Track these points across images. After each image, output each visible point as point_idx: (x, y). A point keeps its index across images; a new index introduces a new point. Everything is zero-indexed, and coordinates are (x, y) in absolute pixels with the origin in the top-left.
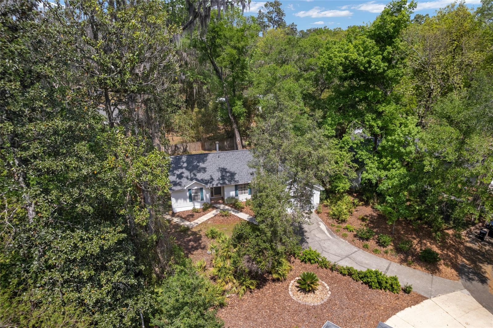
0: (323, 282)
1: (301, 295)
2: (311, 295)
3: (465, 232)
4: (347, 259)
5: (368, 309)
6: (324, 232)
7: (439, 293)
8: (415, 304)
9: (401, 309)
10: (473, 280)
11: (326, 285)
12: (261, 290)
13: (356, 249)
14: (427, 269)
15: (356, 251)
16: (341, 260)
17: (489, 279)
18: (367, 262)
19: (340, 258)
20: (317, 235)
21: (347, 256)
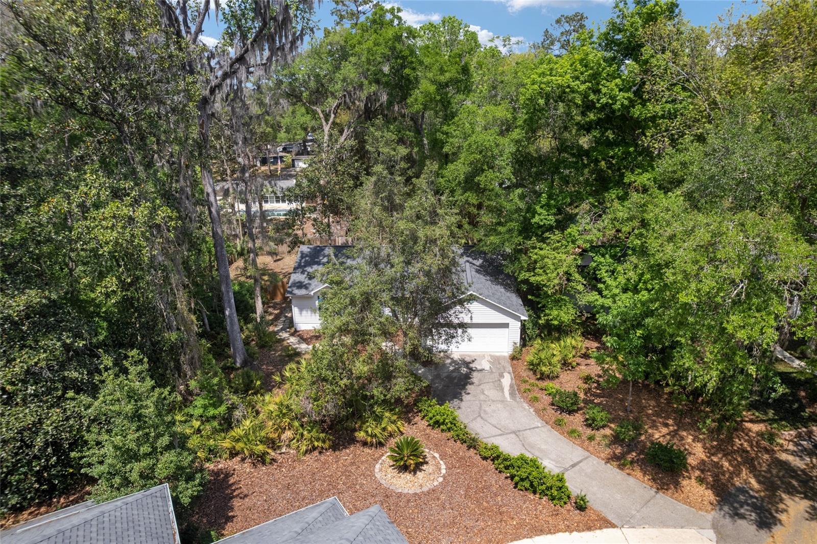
0: (441, 462)
1: (392, 472)
2: (408, 476)
3: (793, 433)
4: (513, 436)
5: (486, 518)
6: (502, 390)
7: (646, 523)
8: (583, 531)
9: (550, 532)
10: (742, 517)
11: (443, 467)
12: (337, 453)
13: (538, 423)
14: (654, 480)
15: (538, 427)
16: (500, 435)
17: (781, 524)
18: (543, 447)
19: (500, 432)
20: (486, 392)
21: (514, 432)
